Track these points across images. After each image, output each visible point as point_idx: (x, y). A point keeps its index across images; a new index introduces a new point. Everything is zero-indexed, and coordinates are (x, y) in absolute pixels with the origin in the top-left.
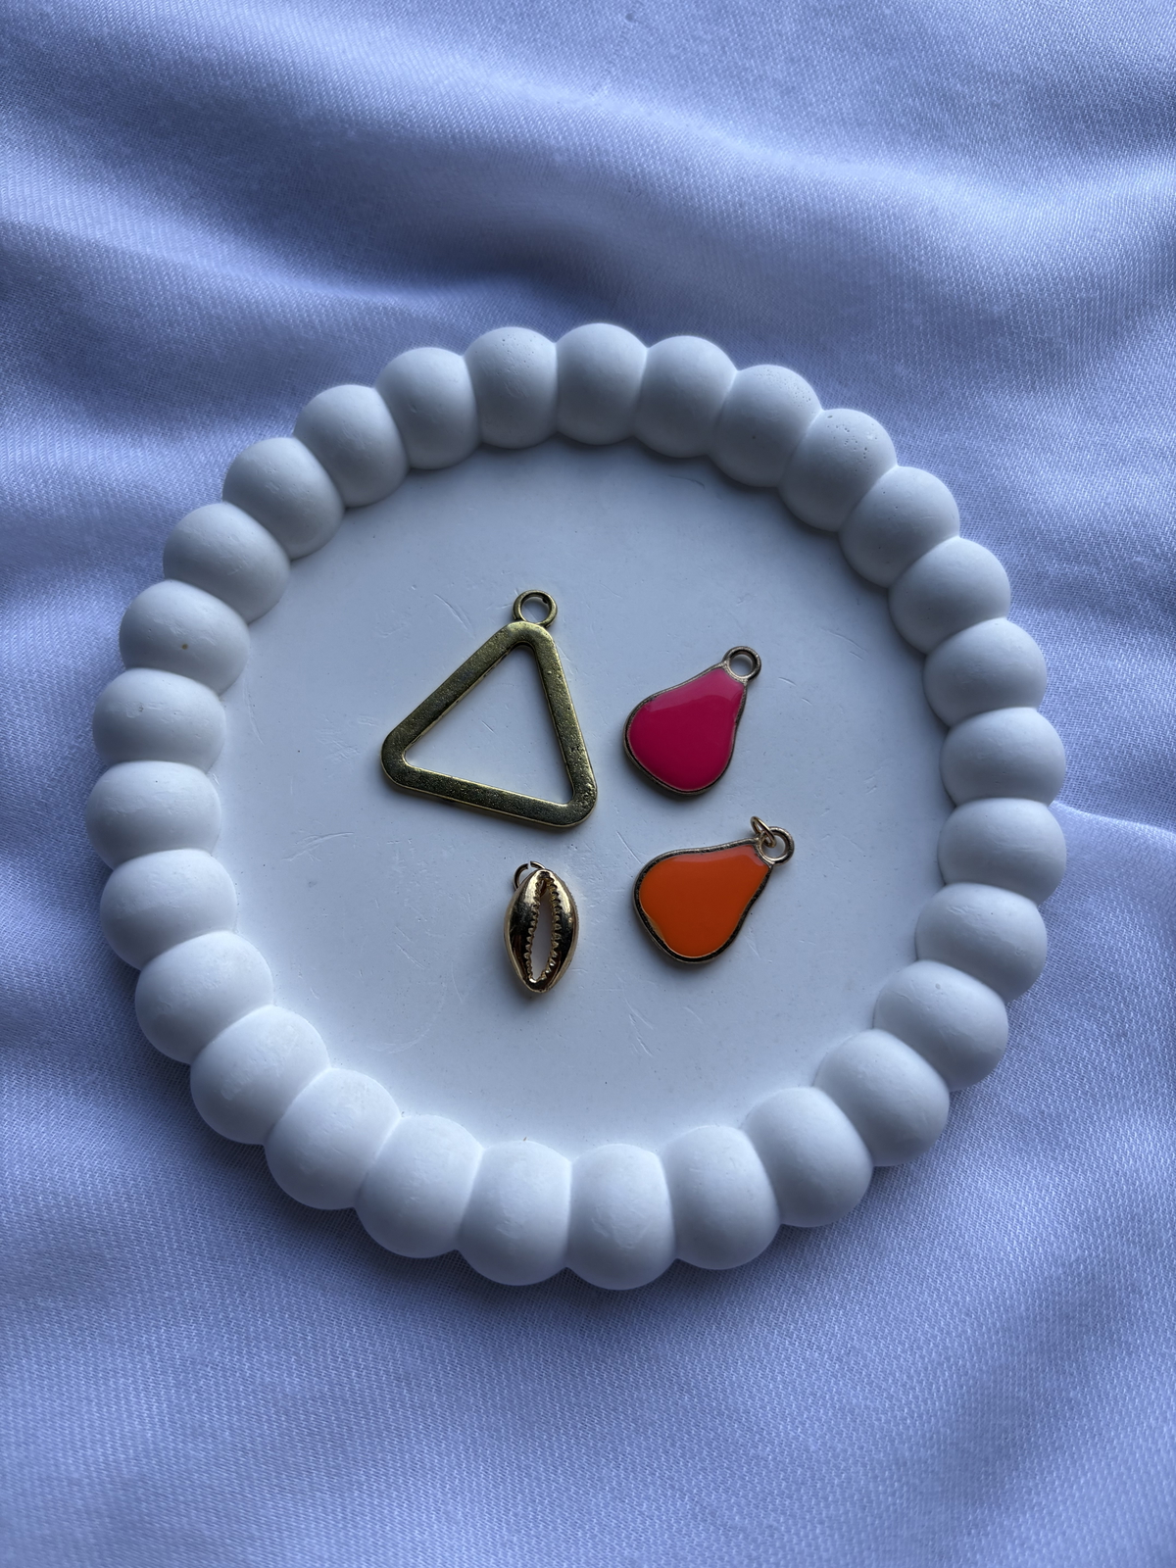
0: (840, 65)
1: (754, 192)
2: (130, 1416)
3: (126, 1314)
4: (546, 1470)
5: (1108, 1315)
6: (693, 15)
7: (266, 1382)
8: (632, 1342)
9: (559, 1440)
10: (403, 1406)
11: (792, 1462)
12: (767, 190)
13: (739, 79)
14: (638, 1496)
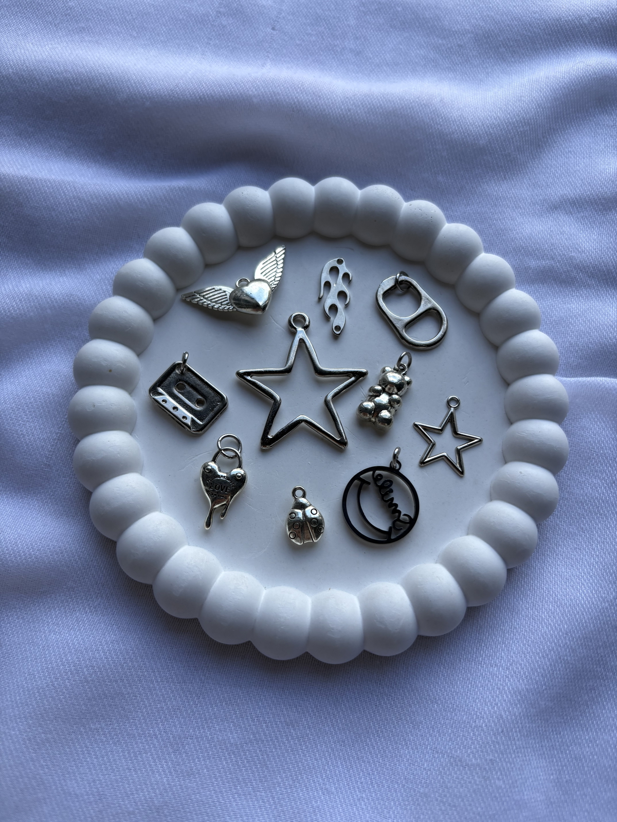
0: (381, 38)
2: (153, 773)
3: (139, 721)
4: (372, 757)
7: (220, 740)
9: (375, 740)
13: (333, 51)
14: (421, 761)
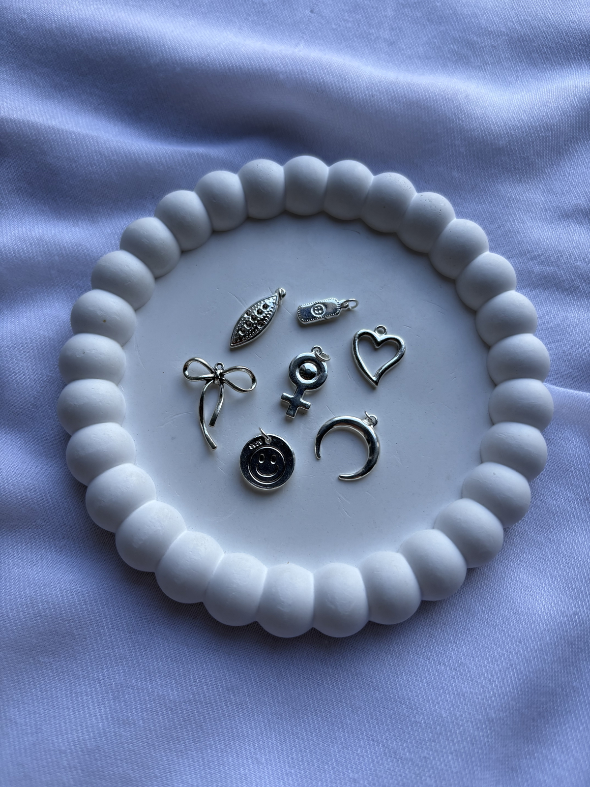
0: (416, 31)
1: (379, 89)
2: (90, 716)
3: (85, 663)
4: (307, 735)
6: (343, 9)
7: (160, 694)
8: (348, 666)
9: (313, 719)
10: (231, 704)
11: (434, 723)
12: (385, 88)
13: (367, 39)
14: (355, 746)
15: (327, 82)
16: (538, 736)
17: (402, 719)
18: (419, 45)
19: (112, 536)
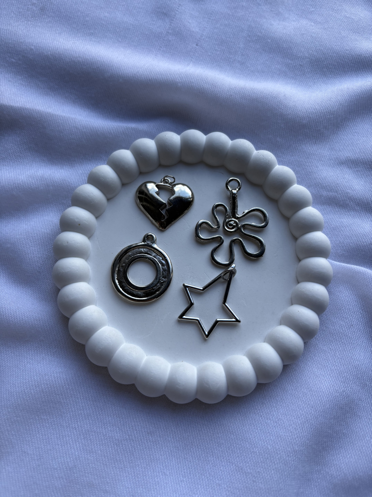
0: (256, 56)
1: (234, 92)
2: (71, 448)
3: (68, 419)
4: (192, 459)
5: (353, 408)
6: (215, 44)
7: (110, 436)
9: (196, 450)
10: (150, 441)
11: (264, 452)
12: (238, 91)
13: (228, 61)
14: (220, 465)
15: (205, 88)
16: (323, 461)
17: (246, 450)
18: (258, 64)
19: (83, 346)
